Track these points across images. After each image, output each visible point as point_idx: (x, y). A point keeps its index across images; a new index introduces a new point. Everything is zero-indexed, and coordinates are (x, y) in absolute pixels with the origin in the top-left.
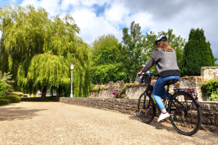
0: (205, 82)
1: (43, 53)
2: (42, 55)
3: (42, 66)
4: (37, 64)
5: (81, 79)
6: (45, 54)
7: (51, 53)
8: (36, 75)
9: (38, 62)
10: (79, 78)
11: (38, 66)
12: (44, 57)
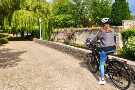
0: (124, 30)
1: (20, 9)
2: (19, 11)
3: (20, 18)
4: (17, 17)
5: (46, 26)
6: (22, 10)
7: (25, 10)
8: (17, 25)
9: (17, 16)
10: (45, 26)
11: (17, 19)
12: (21, 12)
